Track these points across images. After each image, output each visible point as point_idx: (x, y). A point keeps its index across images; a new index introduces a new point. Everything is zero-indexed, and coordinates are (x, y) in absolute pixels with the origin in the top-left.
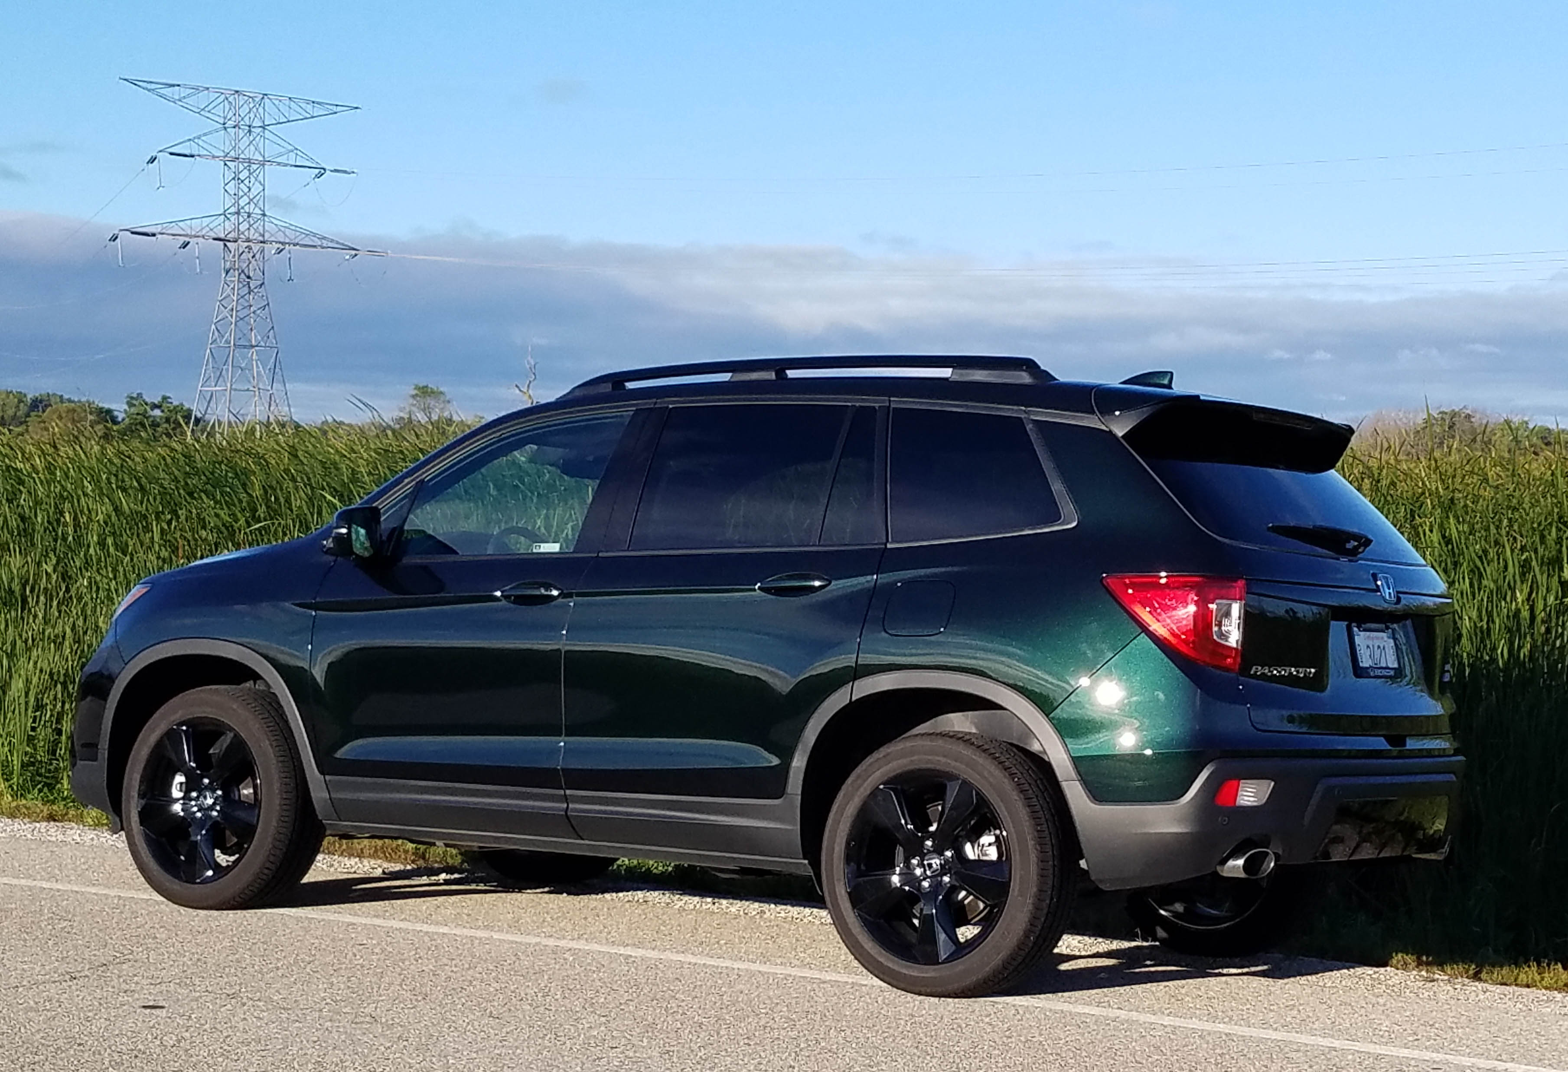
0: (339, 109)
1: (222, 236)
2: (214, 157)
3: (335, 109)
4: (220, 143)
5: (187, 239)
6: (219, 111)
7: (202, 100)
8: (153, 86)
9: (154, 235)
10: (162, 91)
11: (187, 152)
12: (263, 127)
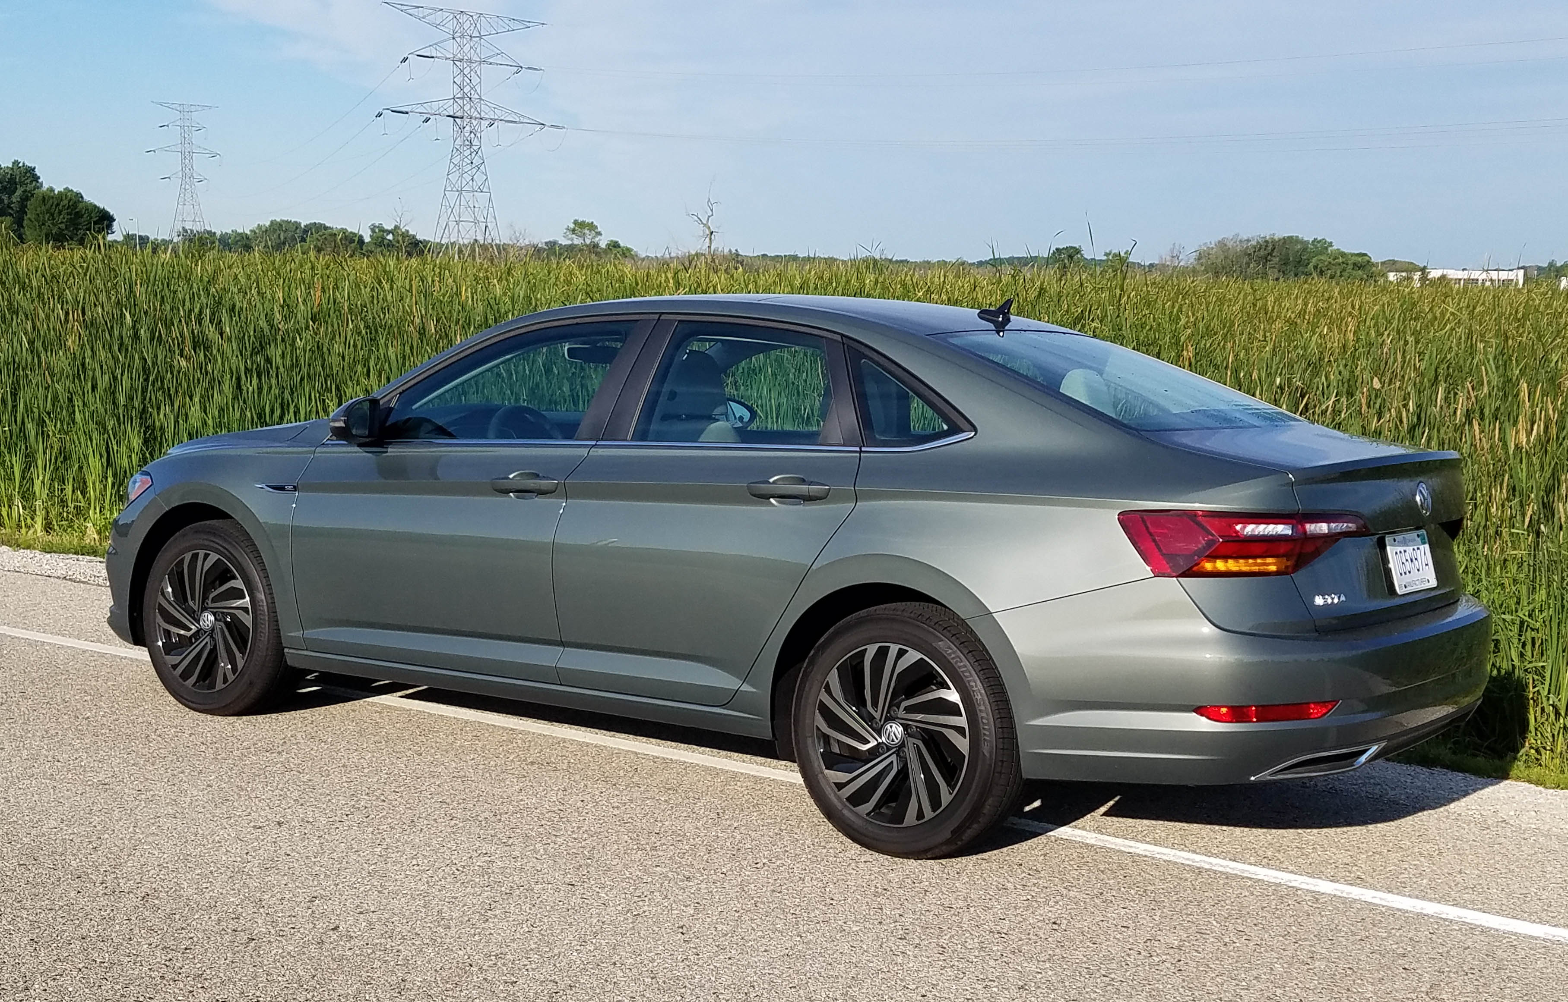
0: (531, 24)
1: (452, 114)
2: (447, 59)
3: (528, 24)
4: (451, 48)
5: (429, 116)
6: (450, 25)
7: (438, 17)
8: (406, 8)
9: (407, 113)
10: (410, 11)
11: (428, 54)
12: (480, 37)
